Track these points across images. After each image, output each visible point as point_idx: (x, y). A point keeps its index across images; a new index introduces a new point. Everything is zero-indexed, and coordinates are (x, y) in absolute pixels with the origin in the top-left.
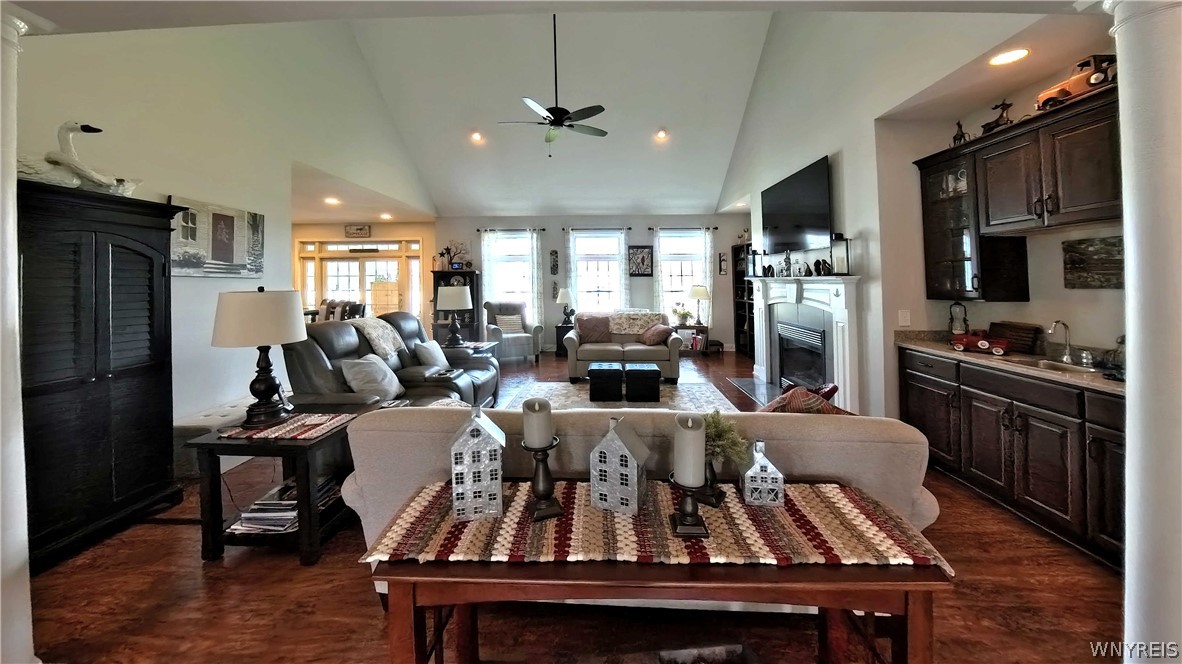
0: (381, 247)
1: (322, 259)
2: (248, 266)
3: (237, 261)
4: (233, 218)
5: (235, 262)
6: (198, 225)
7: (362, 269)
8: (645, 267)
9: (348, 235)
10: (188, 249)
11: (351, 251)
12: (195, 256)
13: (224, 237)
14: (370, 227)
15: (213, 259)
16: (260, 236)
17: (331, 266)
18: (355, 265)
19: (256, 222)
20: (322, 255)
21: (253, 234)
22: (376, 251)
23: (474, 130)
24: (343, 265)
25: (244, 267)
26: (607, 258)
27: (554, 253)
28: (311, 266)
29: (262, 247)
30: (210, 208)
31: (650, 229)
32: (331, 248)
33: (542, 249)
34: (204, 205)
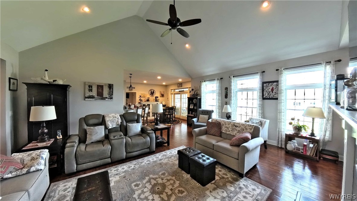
0: (185, 90)
1: (174, 94)
2: (108, 98)
3: (104, 96)
4: (103, 86)
5: (104, 97)
6: (93, 88)
7: (181, 96)
8: (274, 94)
9: (178, 87)
10: (90, 94)
11: (179, 91)
12: (92, 96)
13: (100, 90)
14: (182, 84)
15: (97, 96)
16: (112, 90)
17: (176, 96)
18: (180, 95)
19: (111, 86)
20: (174, 93)
21: (110, 89)
22: (183, 91)
23: (186, 44)
24: (178, 95)
25: (107, 98)
26: (252, 90)
27: (226, 89)
28: (173, 95)
29: (113, 92)
30: (96, 84)
31: (277, 70)
32: (176, 91)
33: (221, 87)
34: (94, 83)
